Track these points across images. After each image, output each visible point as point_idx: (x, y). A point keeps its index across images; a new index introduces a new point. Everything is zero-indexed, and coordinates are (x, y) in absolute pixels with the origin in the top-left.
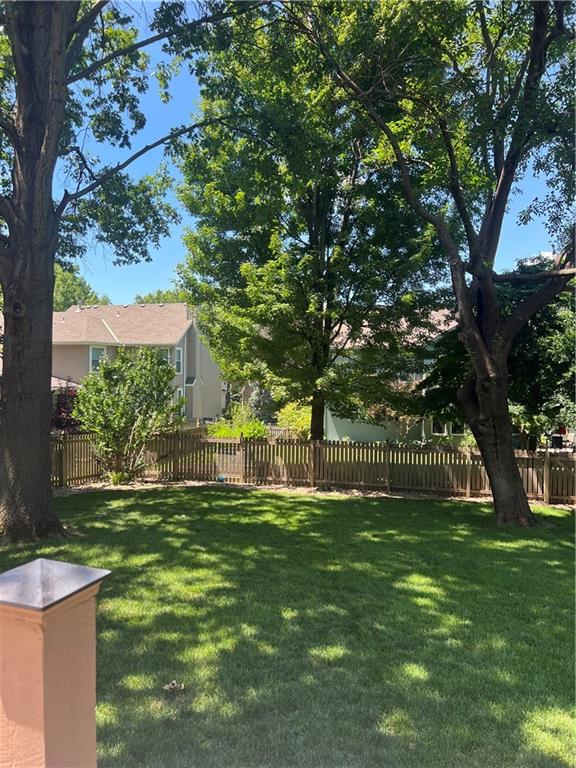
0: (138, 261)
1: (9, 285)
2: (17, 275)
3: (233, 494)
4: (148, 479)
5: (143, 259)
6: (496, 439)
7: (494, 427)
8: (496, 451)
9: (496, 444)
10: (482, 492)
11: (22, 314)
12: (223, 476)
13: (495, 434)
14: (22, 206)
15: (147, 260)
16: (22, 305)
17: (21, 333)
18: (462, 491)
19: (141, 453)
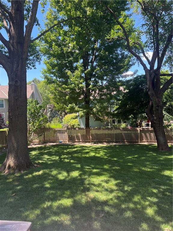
0: (31, 69)
1: (11, 74)
2: (14, 69)
3: (70, 147)
4: (35, 143)
5: (33, 68)
6: (160, 125)
7: (159, 121)
8: (160, 128)
9: (160, 126)
10: (143, 141)
11: (18, 85)
12: (61, 141)
13: (159, 123)
14: (15, 43)
15: (34, 68)
16: (18, 81)
17: (17, 92)
18: (137, 141)
19: (32, 134)
